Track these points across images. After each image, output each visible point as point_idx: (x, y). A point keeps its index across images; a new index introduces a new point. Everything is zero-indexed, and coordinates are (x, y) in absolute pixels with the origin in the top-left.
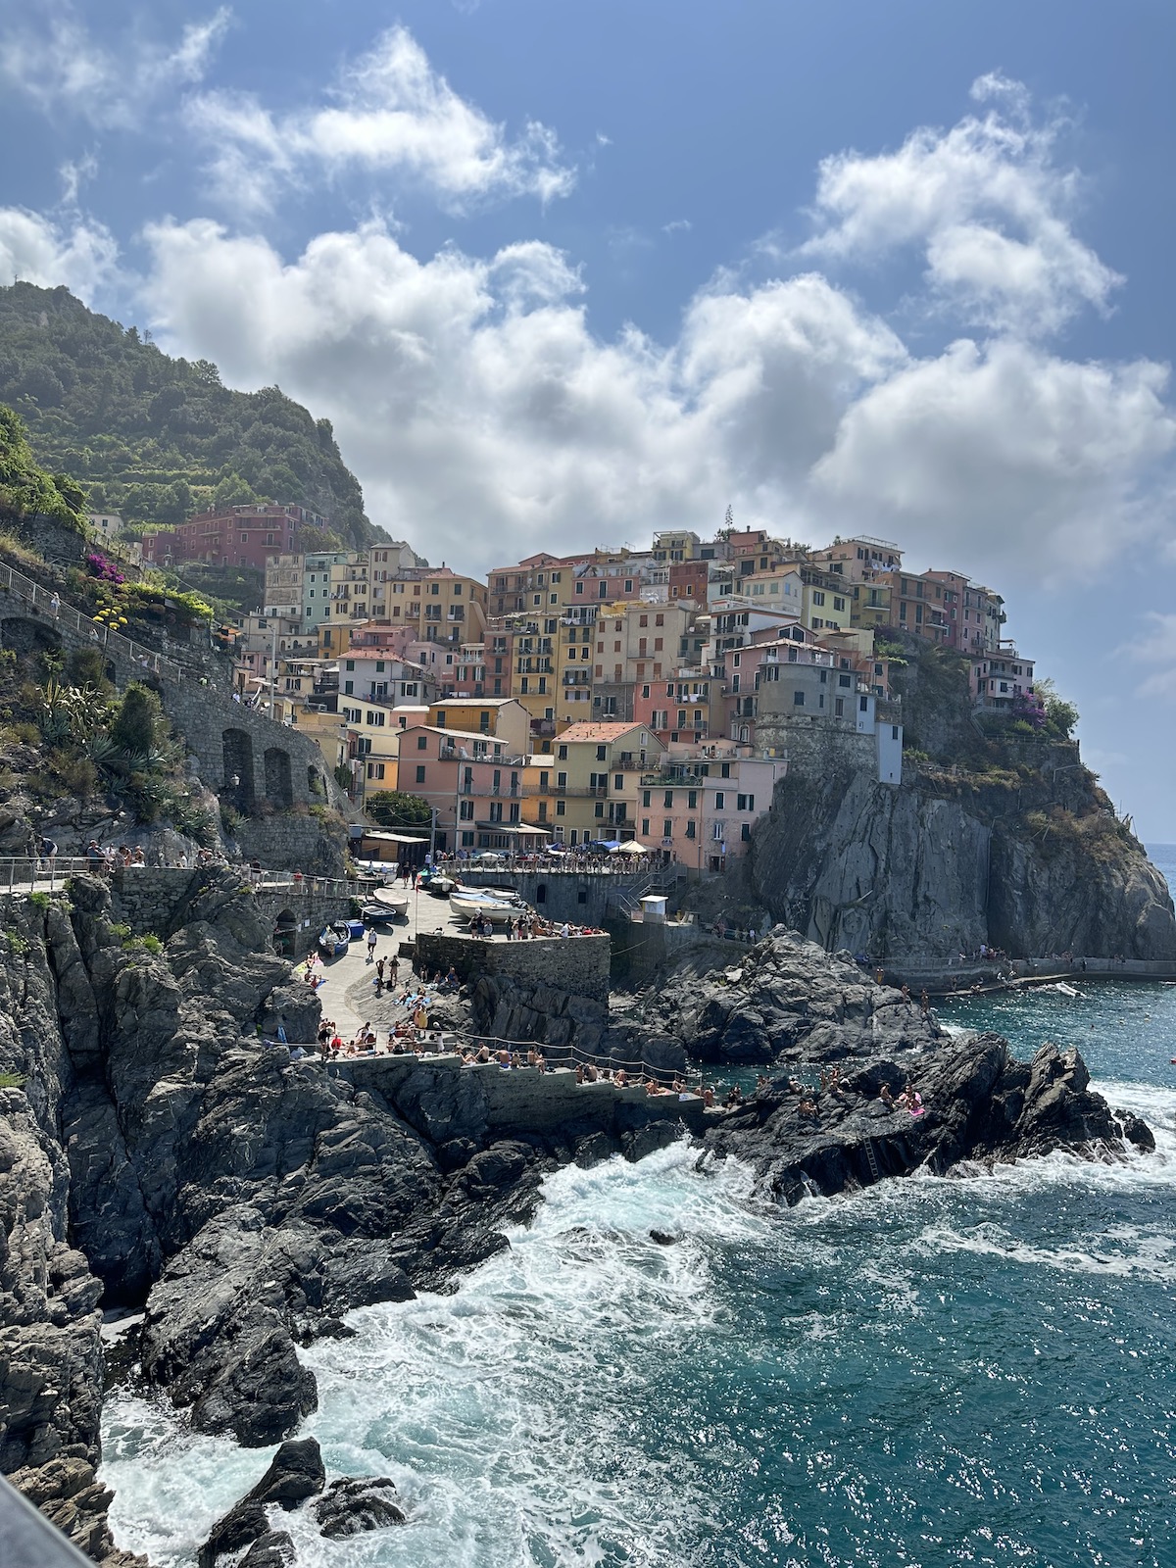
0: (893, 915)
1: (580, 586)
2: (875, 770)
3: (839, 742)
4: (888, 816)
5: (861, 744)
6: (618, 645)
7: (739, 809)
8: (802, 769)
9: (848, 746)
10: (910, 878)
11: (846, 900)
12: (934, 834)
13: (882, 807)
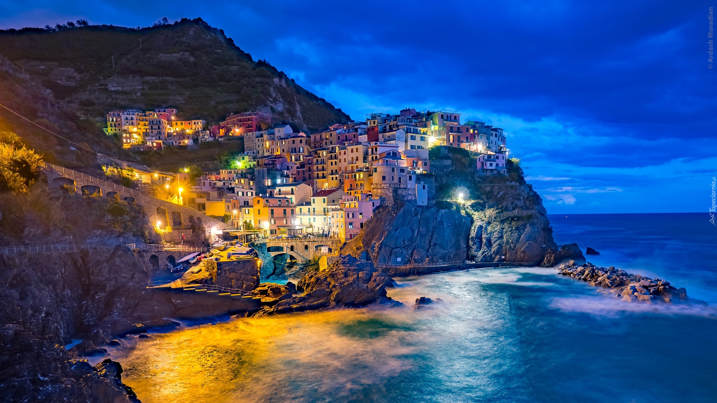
0: (416, 250)
1: (339, 137)
2: (415, 200)
3: (400, 192)
5: (410, 192)
6: (345, 159)
8: (385, 202)
9: (404, 194)
10: (428, 238)
11: (398, 246)
12: (441, 222)
13: (417, 213)
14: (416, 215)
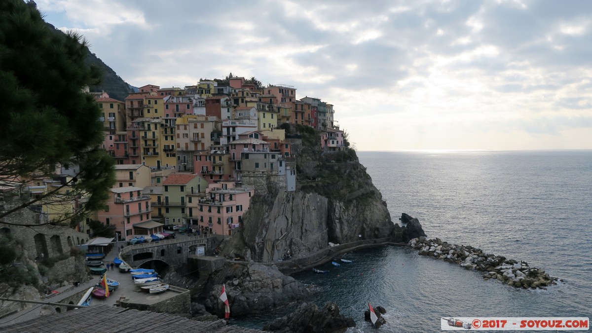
0: (294, 240)
1: (167, 106)
2: (286, 187)
3: (272, 179)
4: (291, 203)
5: (281, 179)
7: (237, 211)
8: (259, 191)
9: (276, 181)
10: (300, 224)
11: (277, 238)
12: (308, 206)
13: (289, 201)
14: (288, 202)
